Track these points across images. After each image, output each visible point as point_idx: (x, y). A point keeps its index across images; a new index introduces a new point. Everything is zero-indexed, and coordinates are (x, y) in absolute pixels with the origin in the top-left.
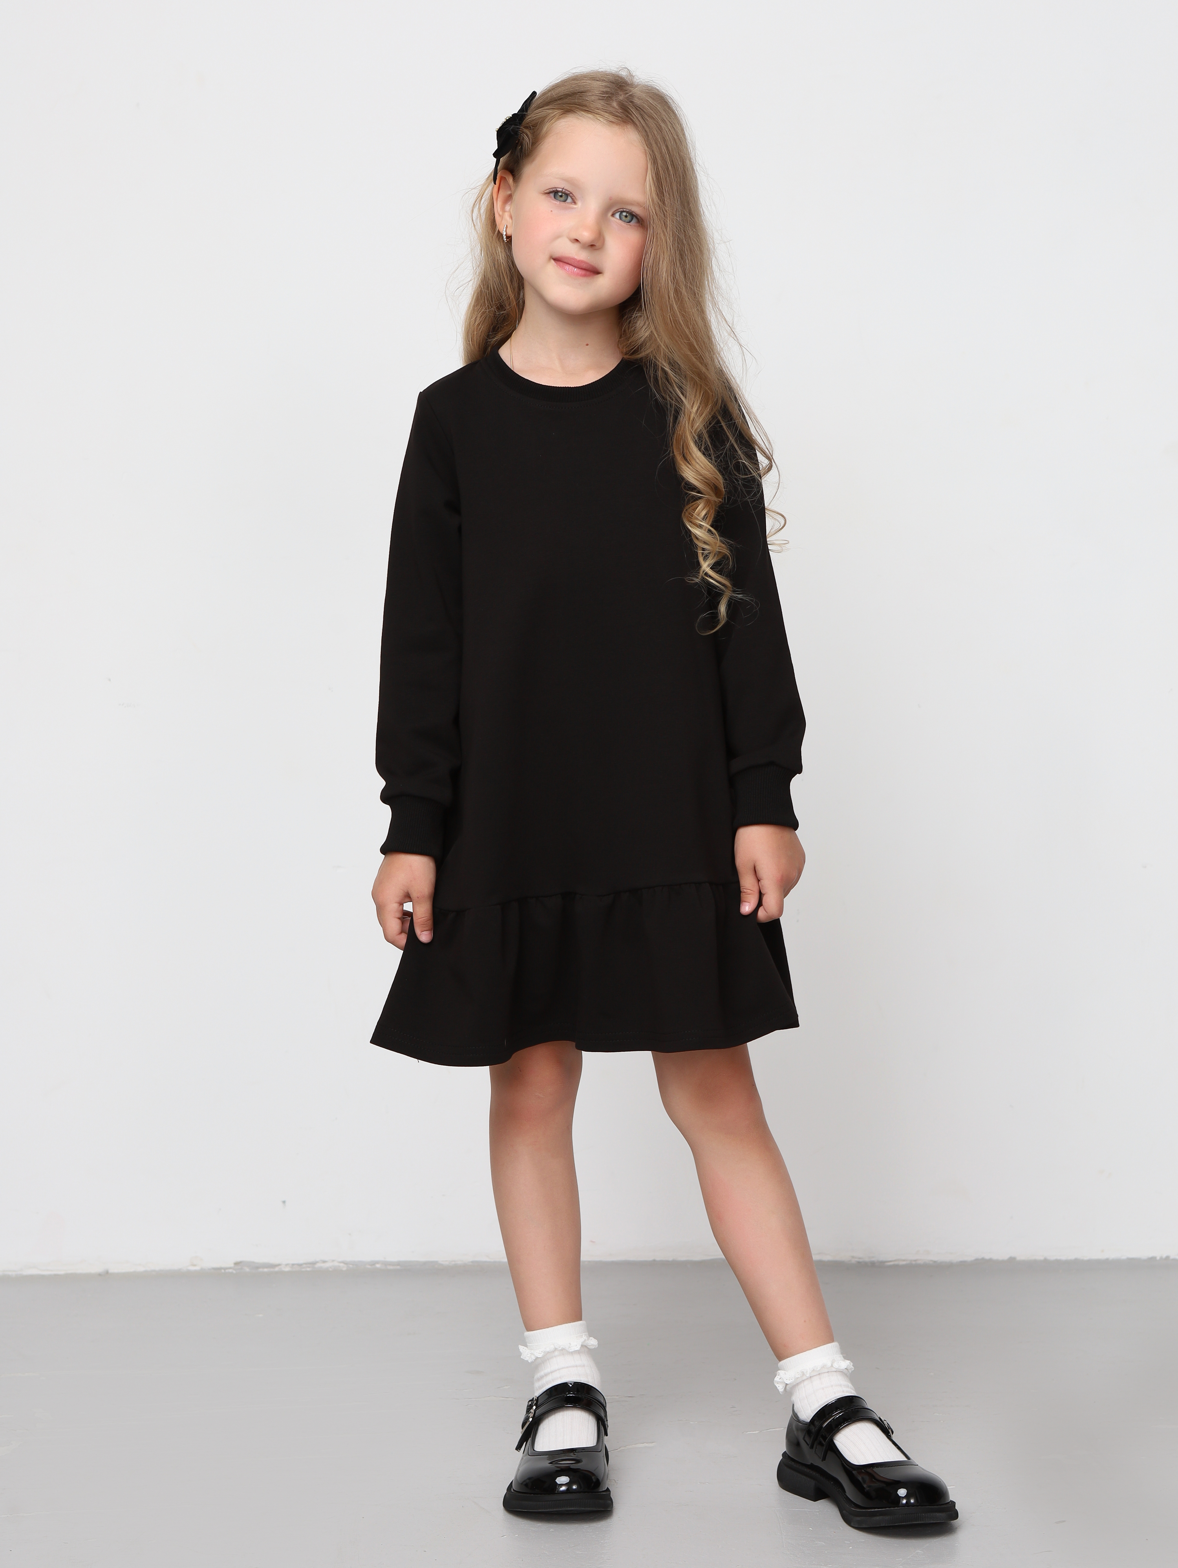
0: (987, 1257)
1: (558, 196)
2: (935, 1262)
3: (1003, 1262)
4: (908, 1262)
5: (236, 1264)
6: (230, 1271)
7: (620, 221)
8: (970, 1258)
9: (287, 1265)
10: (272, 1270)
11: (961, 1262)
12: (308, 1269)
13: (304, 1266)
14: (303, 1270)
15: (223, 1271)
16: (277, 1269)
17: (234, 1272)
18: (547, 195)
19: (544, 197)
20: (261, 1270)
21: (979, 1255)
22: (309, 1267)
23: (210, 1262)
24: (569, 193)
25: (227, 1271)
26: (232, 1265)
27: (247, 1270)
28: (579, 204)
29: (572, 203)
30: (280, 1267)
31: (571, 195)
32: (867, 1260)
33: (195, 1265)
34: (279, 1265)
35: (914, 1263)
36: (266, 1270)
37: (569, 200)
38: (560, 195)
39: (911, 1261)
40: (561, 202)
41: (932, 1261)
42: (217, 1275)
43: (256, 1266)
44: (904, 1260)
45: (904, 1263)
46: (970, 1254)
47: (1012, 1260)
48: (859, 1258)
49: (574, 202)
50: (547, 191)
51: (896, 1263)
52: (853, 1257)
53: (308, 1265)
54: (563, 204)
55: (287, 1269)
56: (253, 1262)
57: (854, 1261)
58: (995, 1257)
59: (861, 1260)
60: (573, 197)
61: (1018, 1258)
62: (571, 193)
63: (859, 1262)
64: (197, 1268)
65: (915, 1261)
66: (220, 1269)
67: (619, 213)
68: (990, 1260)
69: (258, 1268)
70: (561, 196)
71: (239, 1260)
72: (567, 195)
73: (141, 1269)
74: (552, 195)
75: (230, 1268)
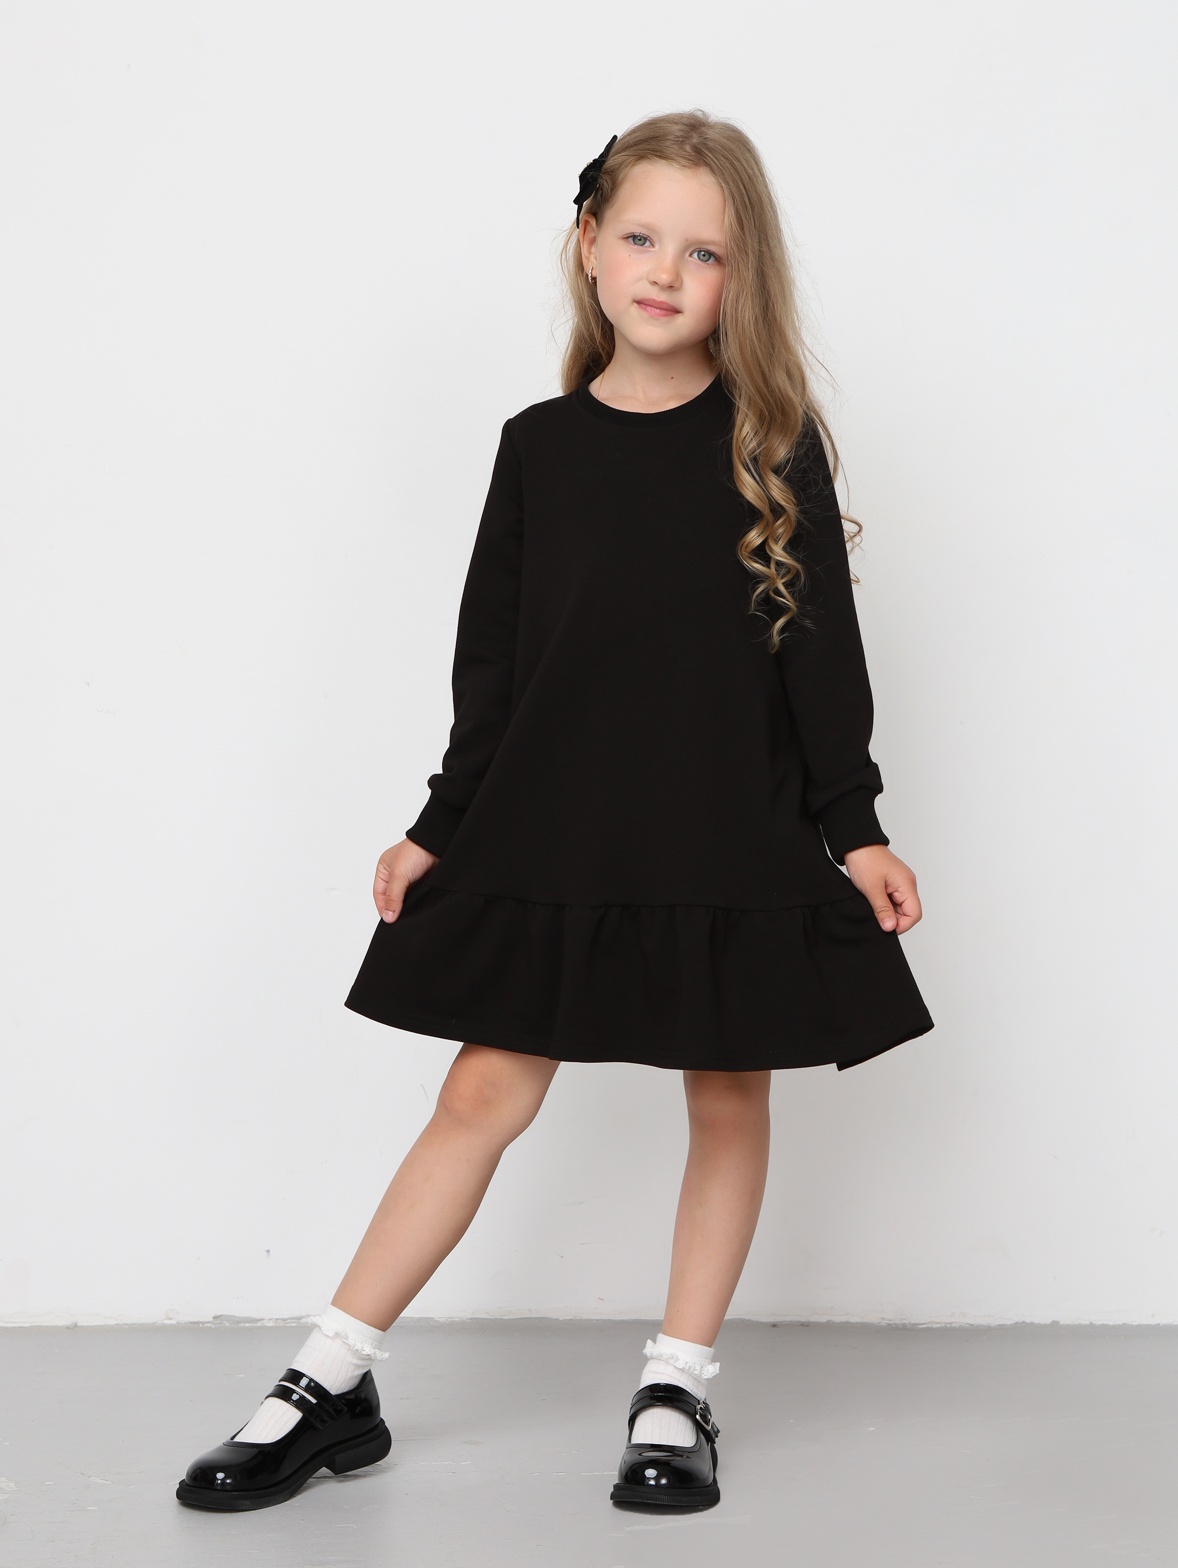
0: (1028, 1321)
1: (637, 240)
2: (972, 1325)
3: (1045, 1326)
4: (943, 1325)
5: (215, 1318)
6: (209, 1325)
7: (699, 262)
8: (1009, 1322)
9: (270, 1320)
10: (254, 1325)
11: (1000, 1325)
12: (293, 1325)
13: (289, 1321)
14: (289, 1325)
15: (201, 1325)
16: (259, 1324)
17: (213, 1326)
18: (625, 239)
19: (622, 242)
20: (242, 1325)
21: (1020, 1319)
22: (294, 1322)
23: (186, 1315)
24: (646, 236)
25: (205, 1325)
26: (211, 1320)
27: (228, 1325)
28: (657, 247)
29: (649, 247)
30: (262, 1322)
31: (648, 238)
32: (898, 1322)
33: (171, 1319)
34: (262, 1320)
35: (949, 1326)
36: (247, 1325)
37: (648, 243)
38: (638, 239)
39: (946, 1324)
40: (639, 246)
41: (968, 1324)
42: (195, 1329)
43: (238, 1321)
44: (938, 1323)
45: (939, 1326)
46: (1009, 1318)
47: (1055, 1324)
48: (890, 1320)
49: (653, 245)
50: (625, 236)
51: (930, 1326)
52: (883, 1319)
53: (294, 1320)
54: (640, 247)
55: (271, 1324)
56: (234, 1316)
57: (884, 1323)
58: (1036, 1321)
59: (891, 1322)
60: (651, 241)
61: (1061, 1323)
62: (649, 237)
63: (889, 1324)
64: (173, 1322)
65: (950, 1324)
66: (198, 1323)
67: (697, 252)
68: (1032, 1324)
69: (238, 1322)
70: (640, 240)
71: (218, 1314)
72: (646, 239)
73: (112, 1322)
74: (631, 240)
75: (208, 1322)
